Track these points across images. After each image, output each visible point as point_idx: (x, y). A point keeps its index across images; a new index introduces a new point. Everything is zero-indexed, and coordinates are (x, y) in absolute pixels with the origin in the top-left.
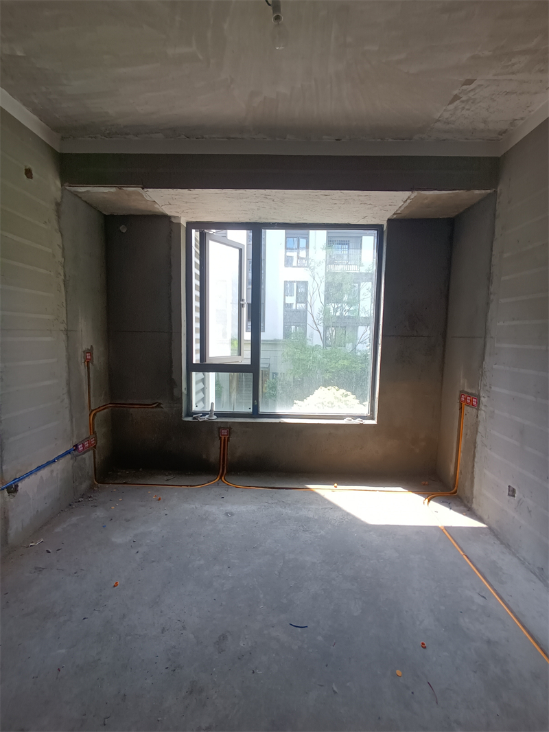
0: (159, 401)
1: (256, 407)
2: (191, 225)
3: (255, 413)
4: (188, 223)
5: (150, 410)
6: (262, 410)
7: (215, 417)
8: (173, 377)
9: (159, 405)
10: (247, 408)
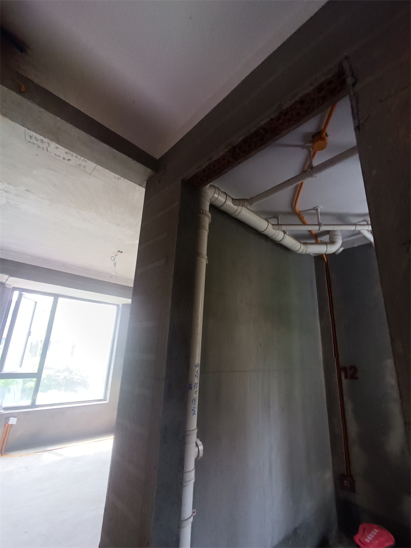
1: (34, 401)
2: (15, 289)
3: (33, 405)
4: (13, 287)
10: (28, 402)
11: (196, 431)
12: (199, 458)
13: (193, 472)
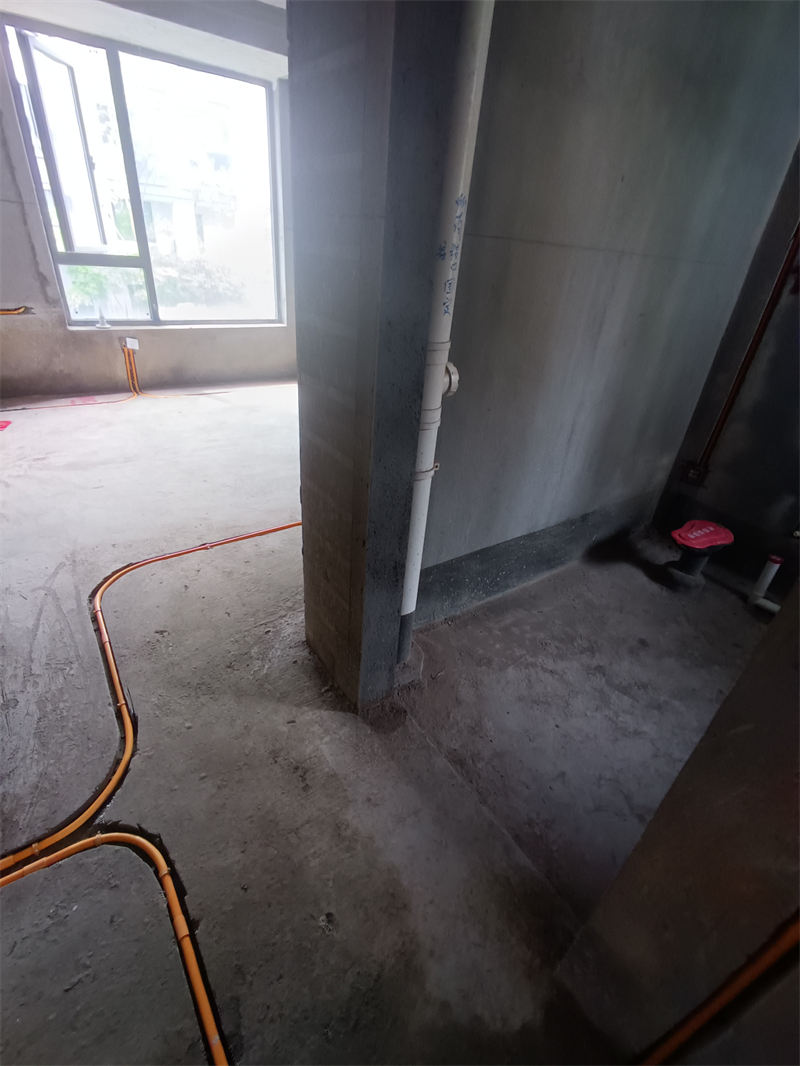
0: (29, 305)
1: (154, 313)
3: (156, 320)
5: (18, 316)
6: (162, 316)
7: (108, 326)
8: (41, 269)
9: (27, 310)
10: (145, 315)
11: (449, 344)
12: (450, 394)
13: (439, 412)
